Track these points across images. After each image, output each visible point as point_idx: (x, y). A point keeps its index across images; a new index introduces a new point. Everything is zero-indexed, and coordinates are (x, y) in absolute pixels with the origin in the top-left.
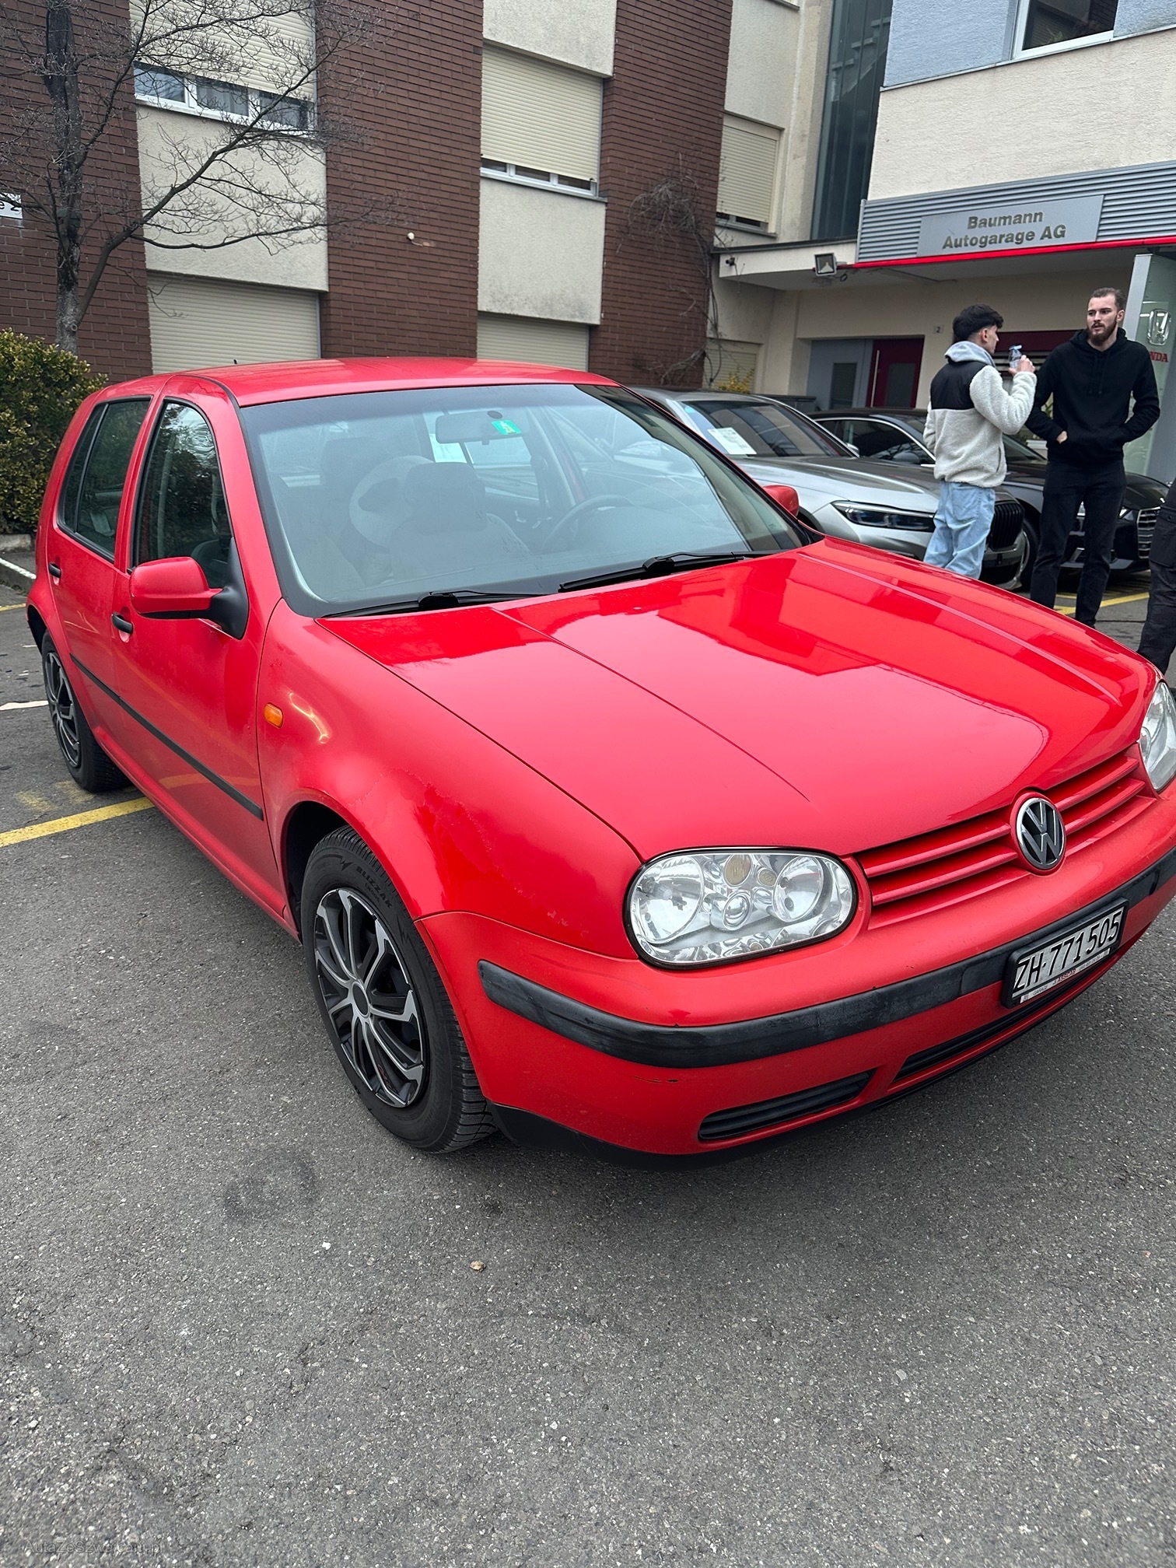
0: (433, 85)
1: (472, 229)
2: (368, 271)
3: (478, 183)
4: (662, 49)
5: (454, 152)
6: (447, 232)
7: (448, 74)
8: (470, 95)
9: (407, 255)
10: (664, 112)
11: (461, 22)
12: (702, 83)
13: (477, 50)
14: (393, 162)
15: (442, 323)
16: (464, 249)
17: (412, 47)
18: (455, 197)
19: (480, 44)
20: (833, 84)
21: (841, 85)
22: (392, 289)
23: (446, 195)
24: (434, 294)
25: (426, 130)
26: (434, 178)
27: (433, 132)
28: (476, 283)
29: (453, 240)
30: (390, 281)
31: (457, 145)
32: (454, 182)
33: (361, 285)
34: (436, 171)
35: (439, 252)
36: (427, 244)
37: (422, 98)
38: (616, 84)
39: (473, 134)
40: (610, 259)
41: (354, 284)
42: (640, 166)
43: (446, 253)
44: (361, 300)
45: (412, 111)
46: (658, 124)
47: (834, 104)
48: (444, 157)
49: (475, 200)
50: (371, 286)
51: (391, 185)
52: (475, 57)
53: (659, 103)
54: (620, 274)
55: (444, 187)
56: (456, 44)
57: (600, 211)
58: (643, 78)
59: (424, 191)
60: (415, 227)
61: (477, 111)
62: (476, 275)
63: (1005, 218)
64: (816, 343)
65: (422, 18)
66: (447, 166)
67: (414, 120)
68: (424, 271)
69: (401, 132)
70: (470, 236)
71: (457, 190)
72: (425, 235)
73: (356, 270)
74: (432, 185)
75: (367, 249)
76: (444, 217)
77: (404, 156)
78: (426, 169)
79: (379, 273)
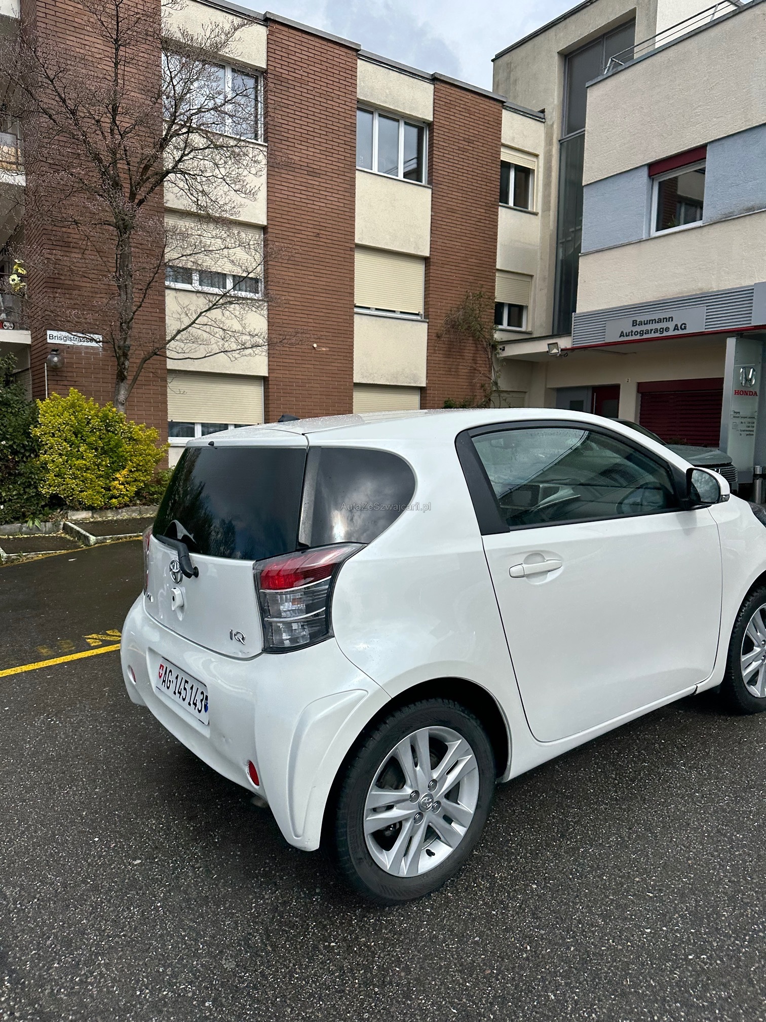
0: (327, 268)
1: (350, 340)
2: (291, 365)
3: (353, 316)
4: (458, 240)
6: (336, 342)
7: (336, 262)
8: (348, 272)
9: (313, 355)
10: (460, 272)
11: (343, 236)
12: (482, 255)
13: (352, 250)
14: (305, 308)
15: (332, 390)
16: (346, 351)
17: (315, 250)
18: (340, 324)
19: (354, 246)
20: (561, 250)
21: (565, 251)
22: (305, 373)
24: (328, 375)
25: (324, 291)
26: (328, 315)
27: (328, 292)
28: (352, 368)
29: (339, 346)
30: (302, 369)
31: (341, 297)
32: (340, 316)
33: (287, 372)
34: (329, 311)
35: (332, 353)
36: (324, 349)
37: (321, 275)
38: (432, 260)
39: (350, 291)
40: (432, 351)
41: (283, 372)
42: (447, 301)
43: (336, 354)
44: (287, 380)
45: (315, 282)
46: (457, 279)
47: (562, 261)
48: (334, 304)
49: (351, 325)
50: (292, 372)
51: (304, 320)
52: (352, 253)
53: (457, 268)
54: (437, 359)
55: (334, 320)
56: (340, 247)
57: (425, 326)
58: (447, 256)
59: (322, 322)
60: (317, 340)
61: (352, 279)
62: (352, 364)
63: (652, 320)
64: (559, 390)
65: (321, 236)
66: (336, 308)
67: (317, 286)
68: (323, 363)
69: (310, 293)
70: (348, 343)
71: (341, 320)
72: (322, 345)
73: (284, 364)
74: (327, 319)
75: (290, 353)
76: (334, 335)
77: (311, 305)
78: (324, 310)
79: (296, 365)
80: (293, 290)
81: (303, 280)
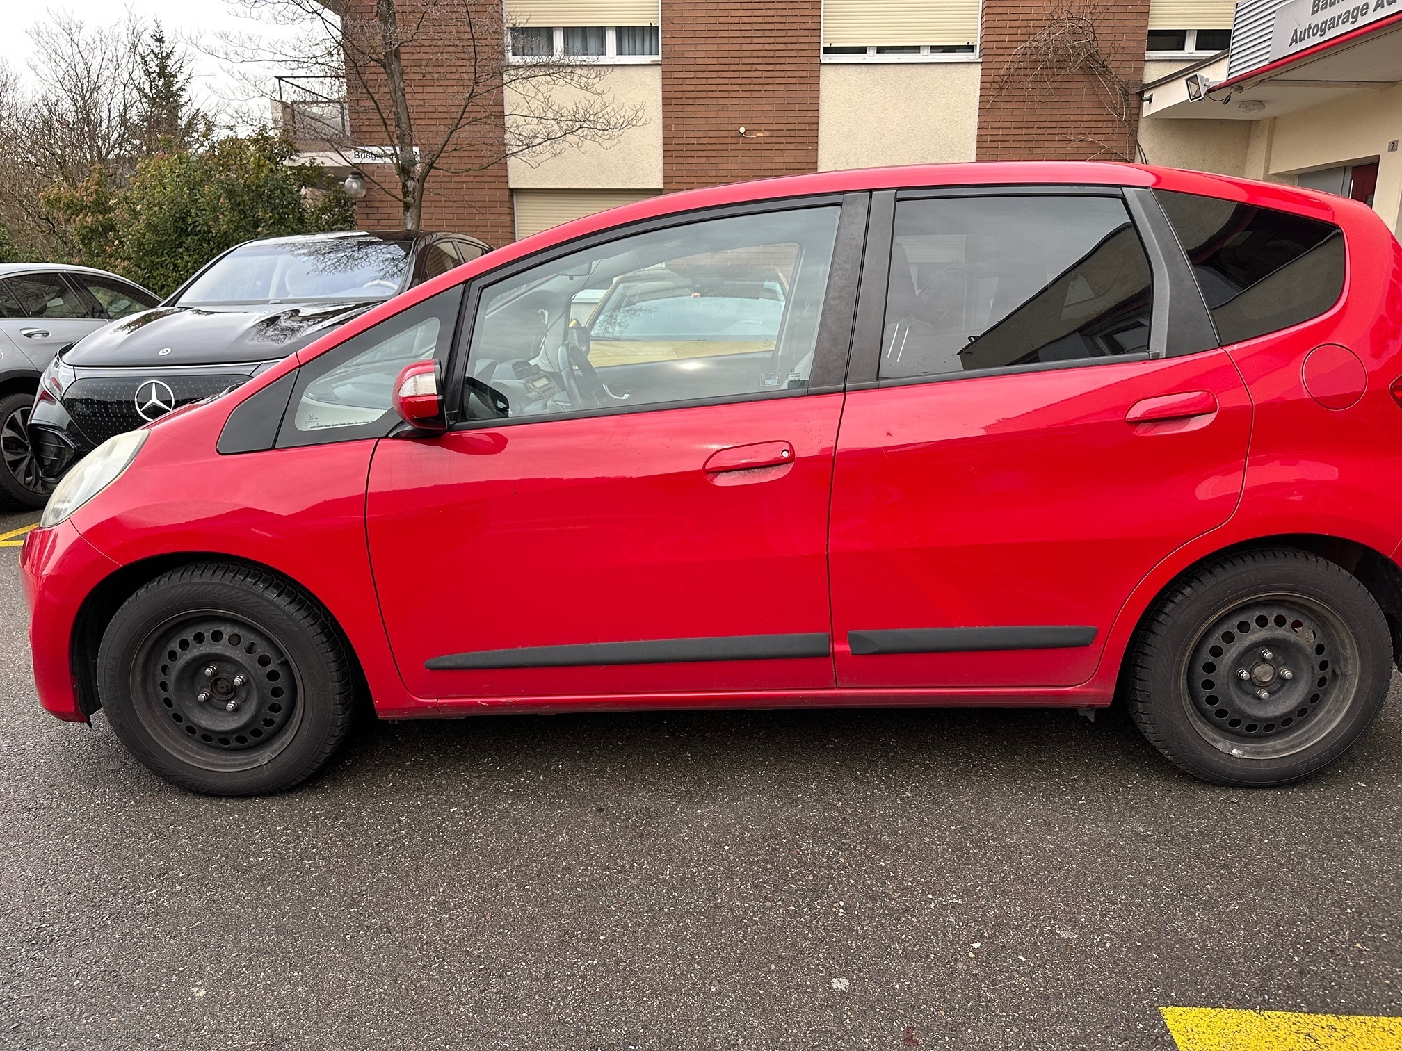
1: (810, 114)
2: (699, 166)
3: (817, 71)
5: (790, 47)
6: (783, 121)
9: (740, 147)
14: (725, 68)
16: (803, 133)
18: (792, 88)
23: (782, 87)
26: (767, 75)
28: (816, 163)
29: (789, 127)
30: (722, 173)
31: (794, 40)
32: (789, 74)
33: (693, 179)
34: (771, 67)
35: (774, 140)
36: (759, 135)
39: (814, 27)
41: (685, 180)
43: (782, 140)
48: (780, 54)
49: (814, 87)
50: (703, 179)
51: (724, 88)
55: (778, 81)
57: (975, 71)
59: (758, 88)
60: (748, 121)
61: (817, 4)
62: (816, 155)
66: (784, 61)
68: (758, 159)
69: (735, 40)
70: (808, 120)
71: (793, 81)
72: (758, 127)
73: (689, 167)
74: (766, 81)
75: (699, 147)
76: (780, 107)
77: (737, 61)
78: (759, 67)
79: (711, 167)
80: (703, 41)
81: (722, 20)
